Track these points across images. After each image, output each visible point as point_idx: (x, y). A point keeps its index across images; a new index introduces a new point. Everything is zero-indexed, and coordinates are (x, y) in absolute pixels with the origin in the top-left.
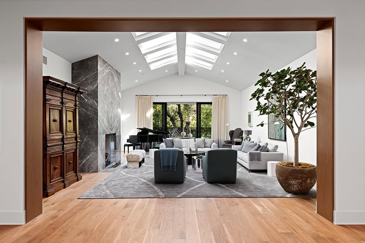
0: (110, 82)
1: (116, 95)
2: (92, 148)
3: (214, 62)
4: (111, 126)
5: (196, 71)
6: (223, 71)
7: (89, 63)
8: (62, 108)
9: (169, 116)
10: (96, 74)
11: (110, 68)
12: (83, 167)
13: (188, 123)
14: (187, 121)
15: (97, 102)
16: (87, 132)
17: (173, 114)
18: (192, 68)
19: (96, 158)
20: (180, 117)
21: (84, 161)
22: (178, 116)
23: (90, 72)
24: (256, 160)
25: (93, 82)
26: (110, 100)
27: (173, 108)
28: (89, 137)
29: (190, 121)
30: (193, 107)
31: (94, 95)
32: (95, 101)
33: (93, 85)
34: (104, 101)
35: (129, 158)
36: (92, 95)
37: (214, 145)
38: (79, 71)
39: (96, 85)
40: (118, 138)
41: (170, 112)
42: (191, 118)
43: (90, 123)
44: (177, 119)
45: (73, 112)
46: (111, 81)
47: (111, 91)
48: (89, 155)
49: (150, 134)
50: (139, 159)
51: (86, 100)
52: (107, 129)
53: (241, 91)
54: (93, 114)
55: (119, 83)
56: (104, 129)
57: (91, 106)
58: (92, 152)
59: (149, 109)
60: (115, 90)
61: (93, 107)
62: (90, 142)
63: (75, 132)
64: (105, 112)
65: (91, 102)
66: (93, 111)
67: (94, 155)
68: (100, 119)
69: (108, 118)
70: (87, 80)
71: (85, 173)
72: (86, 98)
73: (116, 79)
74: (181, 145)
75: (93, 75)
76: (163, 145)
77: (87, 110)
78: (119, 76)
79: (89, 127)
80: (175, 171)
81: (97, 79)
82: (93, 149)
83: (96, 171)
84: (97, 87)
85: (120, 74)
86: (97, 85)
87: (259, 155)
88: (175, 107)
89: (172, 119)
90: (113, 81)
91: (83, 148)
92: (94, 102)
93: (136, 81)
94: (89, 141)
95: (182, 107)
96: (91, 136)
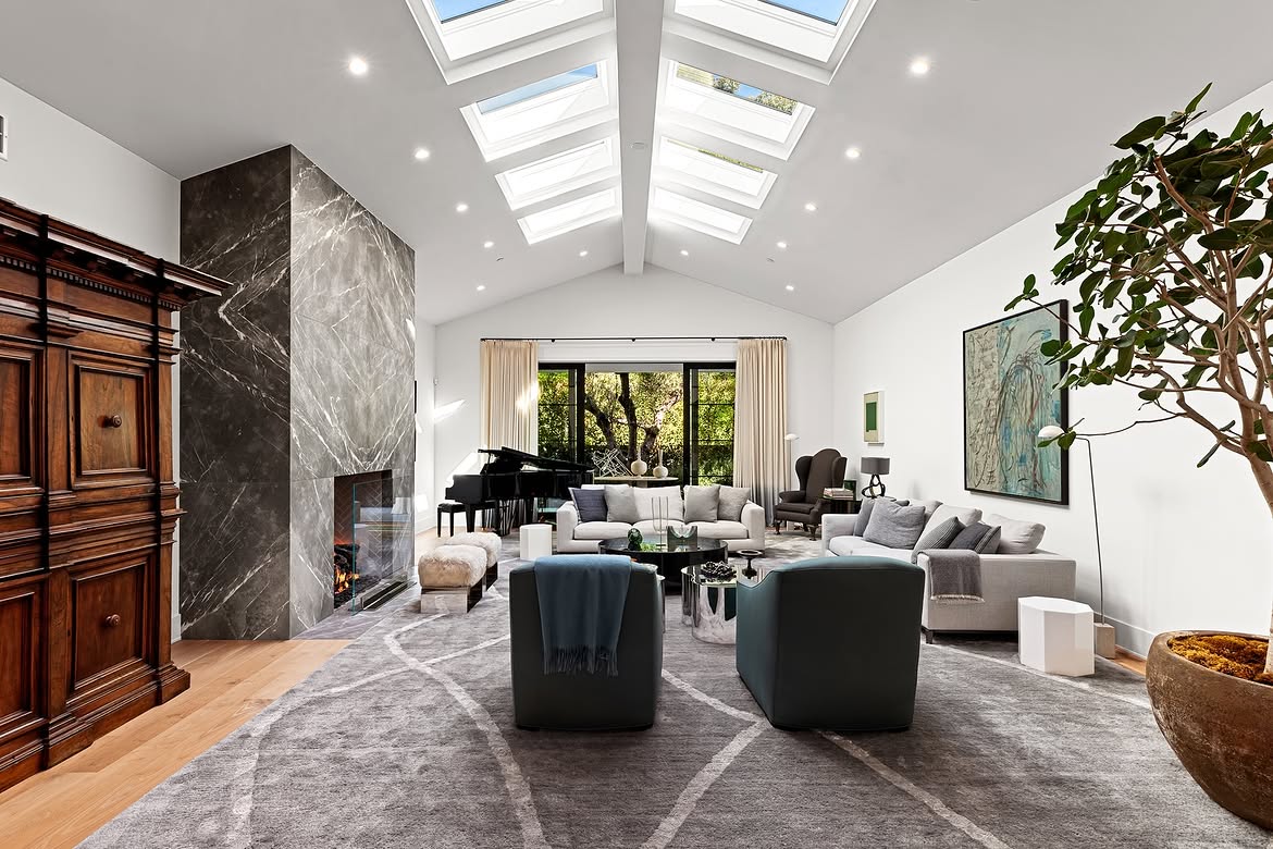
0: (359, 271)
1: (391, 325)
2: (264, 537)
3: (757, 206)
4: (368, 444)
5: (685, 253)
6: (782, 245)
7: (254, 178)
8: (38, 355)
9: (594, 410)
10: (281, 224)
11: (359, 218)
12: (228, 615)
13: (652, 433)
14: (647, 426)
15: (286, 343)
16: (243, 469)
17: (605, 403)
18: (672, 243)
19: (283, 579)
20: (627, 413)
21: (231, 593)
22: (622, 409)
23: (257, 219)
24: (961, 589)
25: (268, 260)
26: (363, 341)
27: (607, 386)
28: (253, 492)
29: (659, 427)
30: (668, 382)
31: (275, 312)
32: (278, 339)
33: (269, 271)
34: (330, 343)
35: (428, 574)
36: (265, 312)
37: (753, 512)
38: (214, 216)
39: (283, 271)
40: (403, 488)
41: (597, 397)
42: (661, 416)
43: (256, 430)
44: (620, 420)
45: (138, 380)
46: (366, 269)
47: (365, 307)
48: (250, 565)
49: (528, 468)
50: (467, 575)
51: (242, 335)
52: (343, 456)
53: (834, 325)
54: (269, 392)
55: (409, 285)
56: (328, 455)
57: (263, 361)
58: (263, 551)
59: (526, 388)
60: (385, 307)
61: (269, 365)
62: (259, 510)
63: (148, 475)
64: (333, 387)
65: (262, 342)
66: (271, 381)
67: (271, 566)
68: (305, 414)
69: (351, 411)
70: (244, 249)
71: (228, 649)
72: (243, 328)
73: (391, 266)
74: (635, 510)
75: (271, 230)
76: (568, 513)
77: (244, 375)
78: (407, 256)
79: (251, 448)
80: (616, 673)
81: (287, 248)
82: (270, 539)
83: (282, 634)
84: (287, 281)
85: (411, 253)
86: (289, 270)
87: (972, 569)
88: (613, 381)
89: (604, 421)
90: (378, 270)
91: (227, 539)
92: (273, 345)
93: (481, 288)
94: (251, 508)
95: (635, 382)
96: (262, 484)
